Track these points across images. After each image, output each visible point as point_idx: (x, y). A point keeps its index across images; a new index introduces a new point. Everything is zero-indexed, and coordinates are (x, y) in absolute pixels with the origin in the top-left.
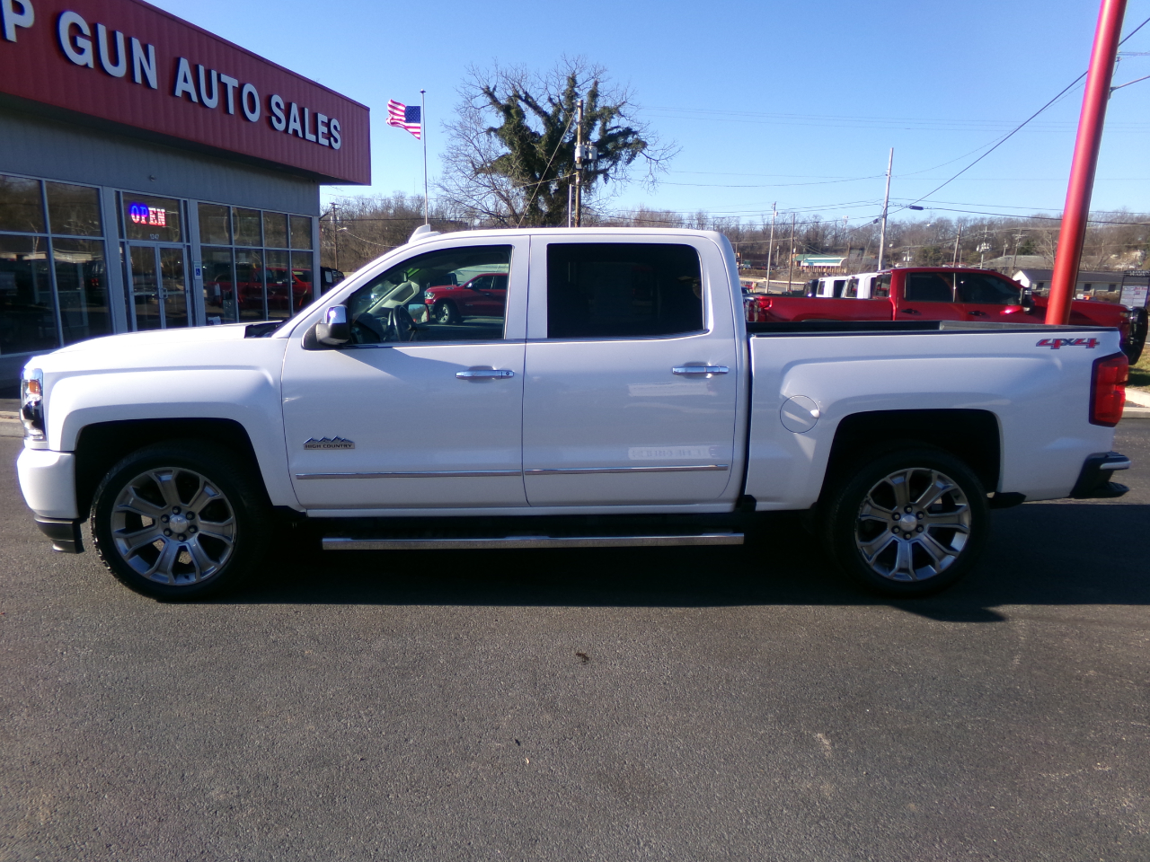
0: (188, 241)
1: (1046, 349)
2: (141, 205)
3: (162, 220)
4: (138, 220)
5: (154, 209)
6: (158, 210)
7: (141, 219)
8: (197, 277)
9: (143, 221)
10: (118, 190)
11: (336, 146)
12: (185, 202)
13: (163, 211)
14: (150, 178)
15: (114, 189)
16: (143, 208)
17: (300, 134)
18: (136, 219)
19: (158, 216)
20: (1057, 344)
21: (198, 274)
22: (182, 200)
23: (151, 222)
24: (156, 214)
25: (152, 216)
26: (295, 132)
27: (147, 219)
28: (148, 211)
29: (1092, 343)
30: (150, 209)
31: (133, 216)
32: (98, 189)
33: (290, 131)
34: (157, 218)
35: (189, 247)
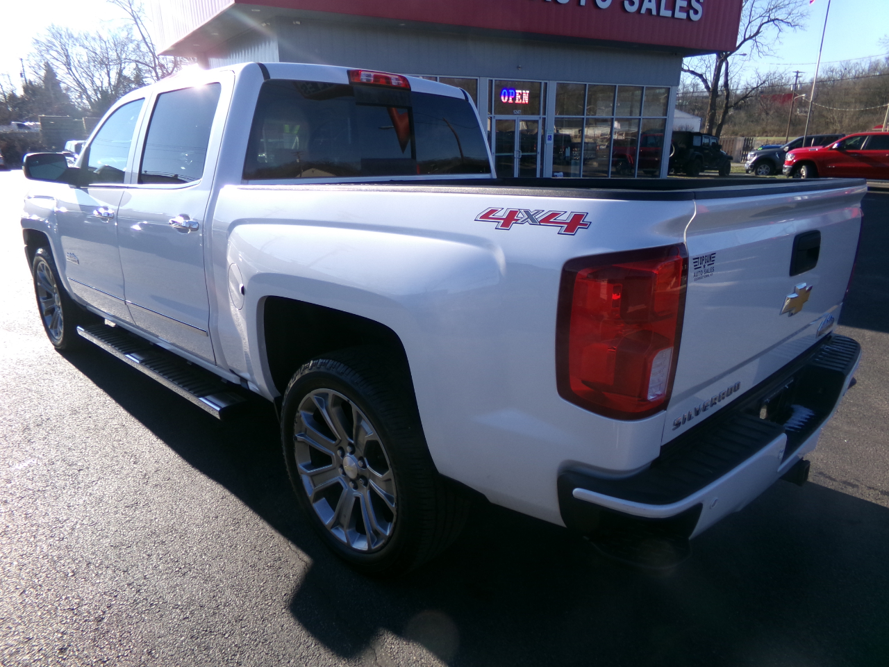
0: (544, 114)
1: (489, 228)
2: (510, 88)
3: (526, 99)
4: (506, 100)
5: (520, 91)
6: (524, 92)
7: (508, 100)
8: (548, 142)
9: (511, 101)
10: (491, 79)
11: (695, 18)
12: (546, 83)
13: (528, 92)
14: (518, 67)
15: (488, 79)
16: (511, 91)
17: (654, 12)
18: (504, 99)
19: (523, 96)
20: (510, 219)
21: (550, 139)
22: (543, 82)
23: (517, 101)
24: (521, 95)
25: (518, 97)
26: (649, 11)
27: (514, 99)
28: (516, 93)
29: (576, 223)
30: (517, 91)
31: (502, 98)
32: (477, 80)
33: (643, 11)
34: (522, 98)
35: (544, 119)
